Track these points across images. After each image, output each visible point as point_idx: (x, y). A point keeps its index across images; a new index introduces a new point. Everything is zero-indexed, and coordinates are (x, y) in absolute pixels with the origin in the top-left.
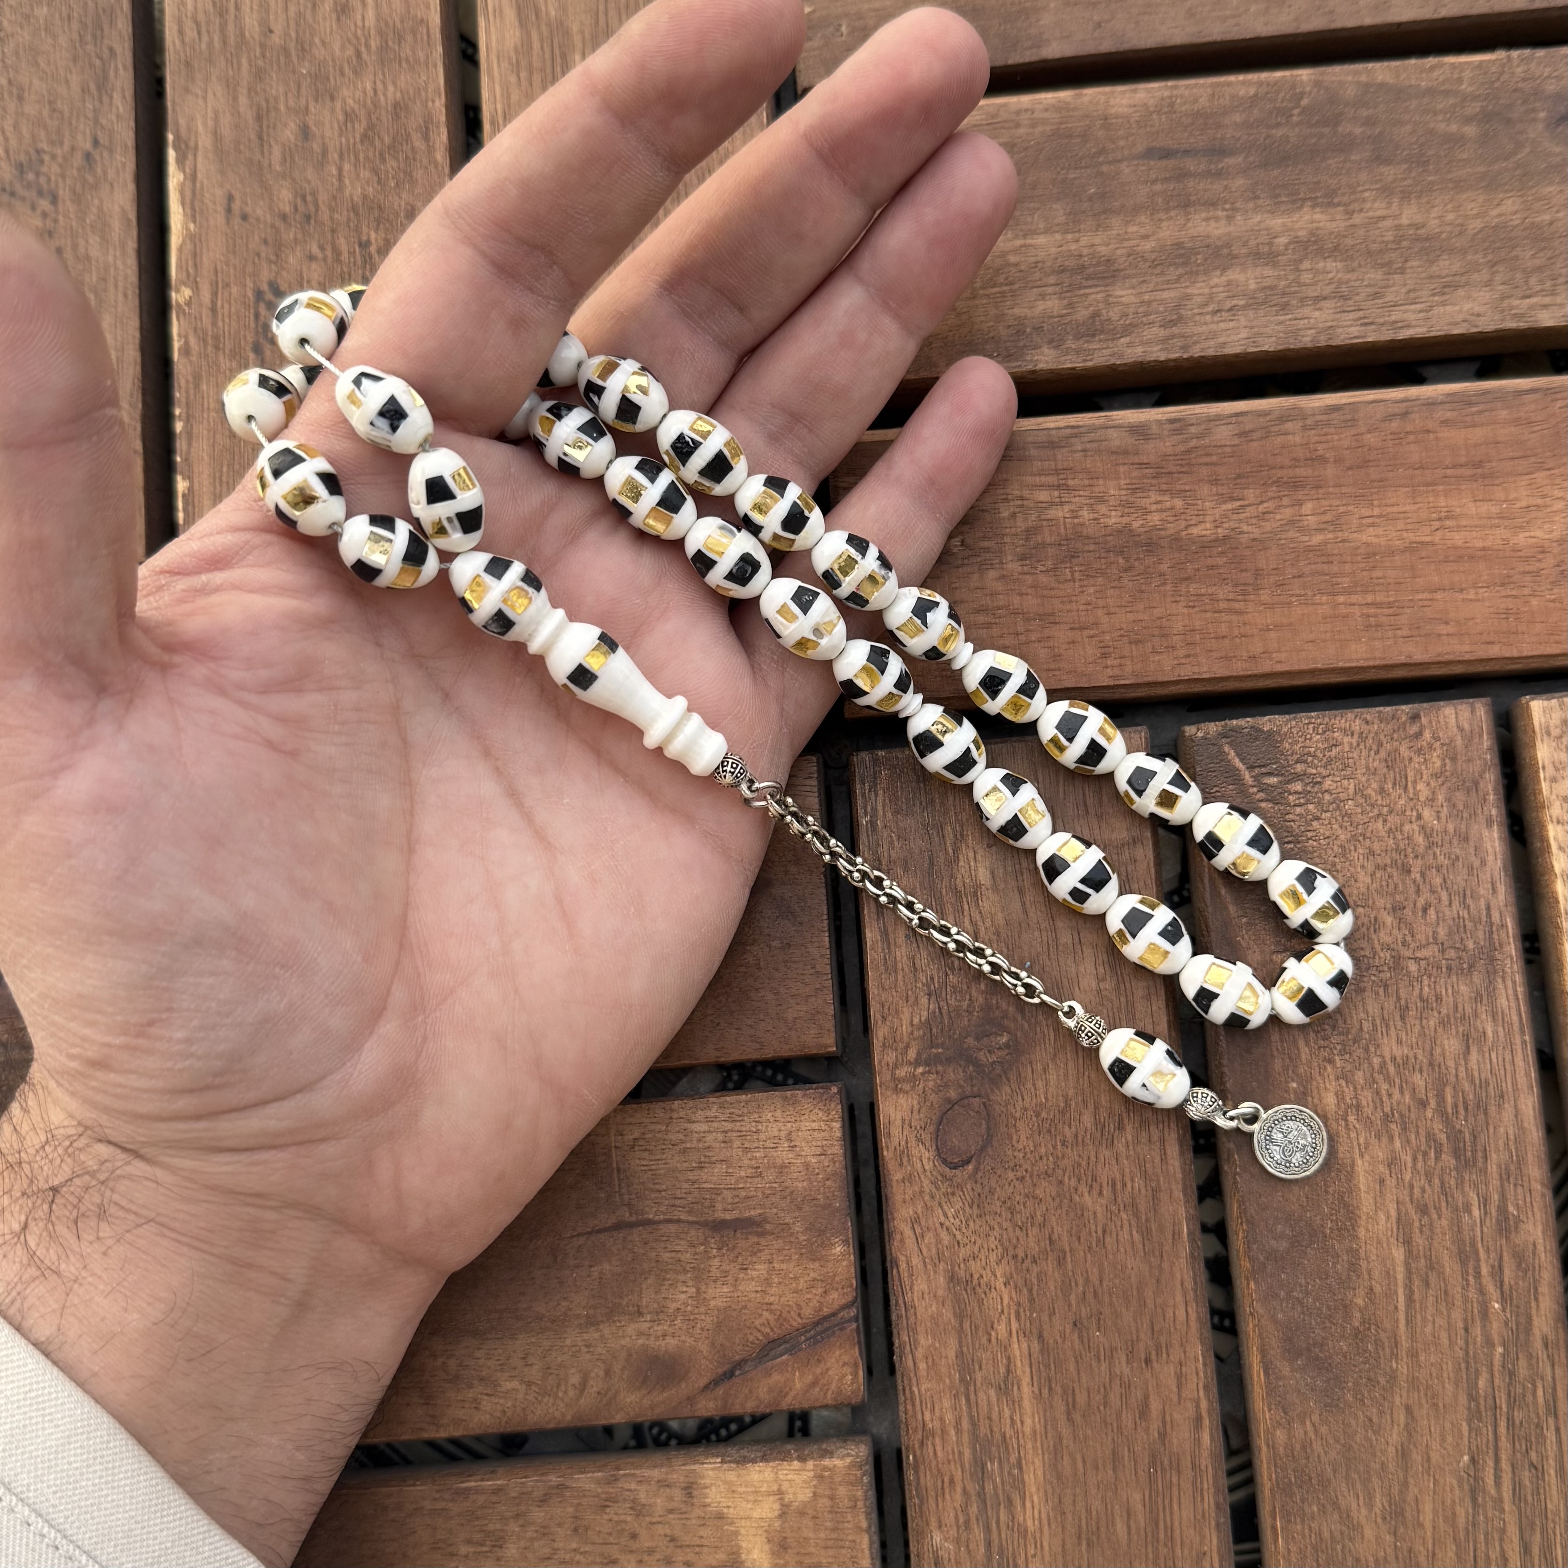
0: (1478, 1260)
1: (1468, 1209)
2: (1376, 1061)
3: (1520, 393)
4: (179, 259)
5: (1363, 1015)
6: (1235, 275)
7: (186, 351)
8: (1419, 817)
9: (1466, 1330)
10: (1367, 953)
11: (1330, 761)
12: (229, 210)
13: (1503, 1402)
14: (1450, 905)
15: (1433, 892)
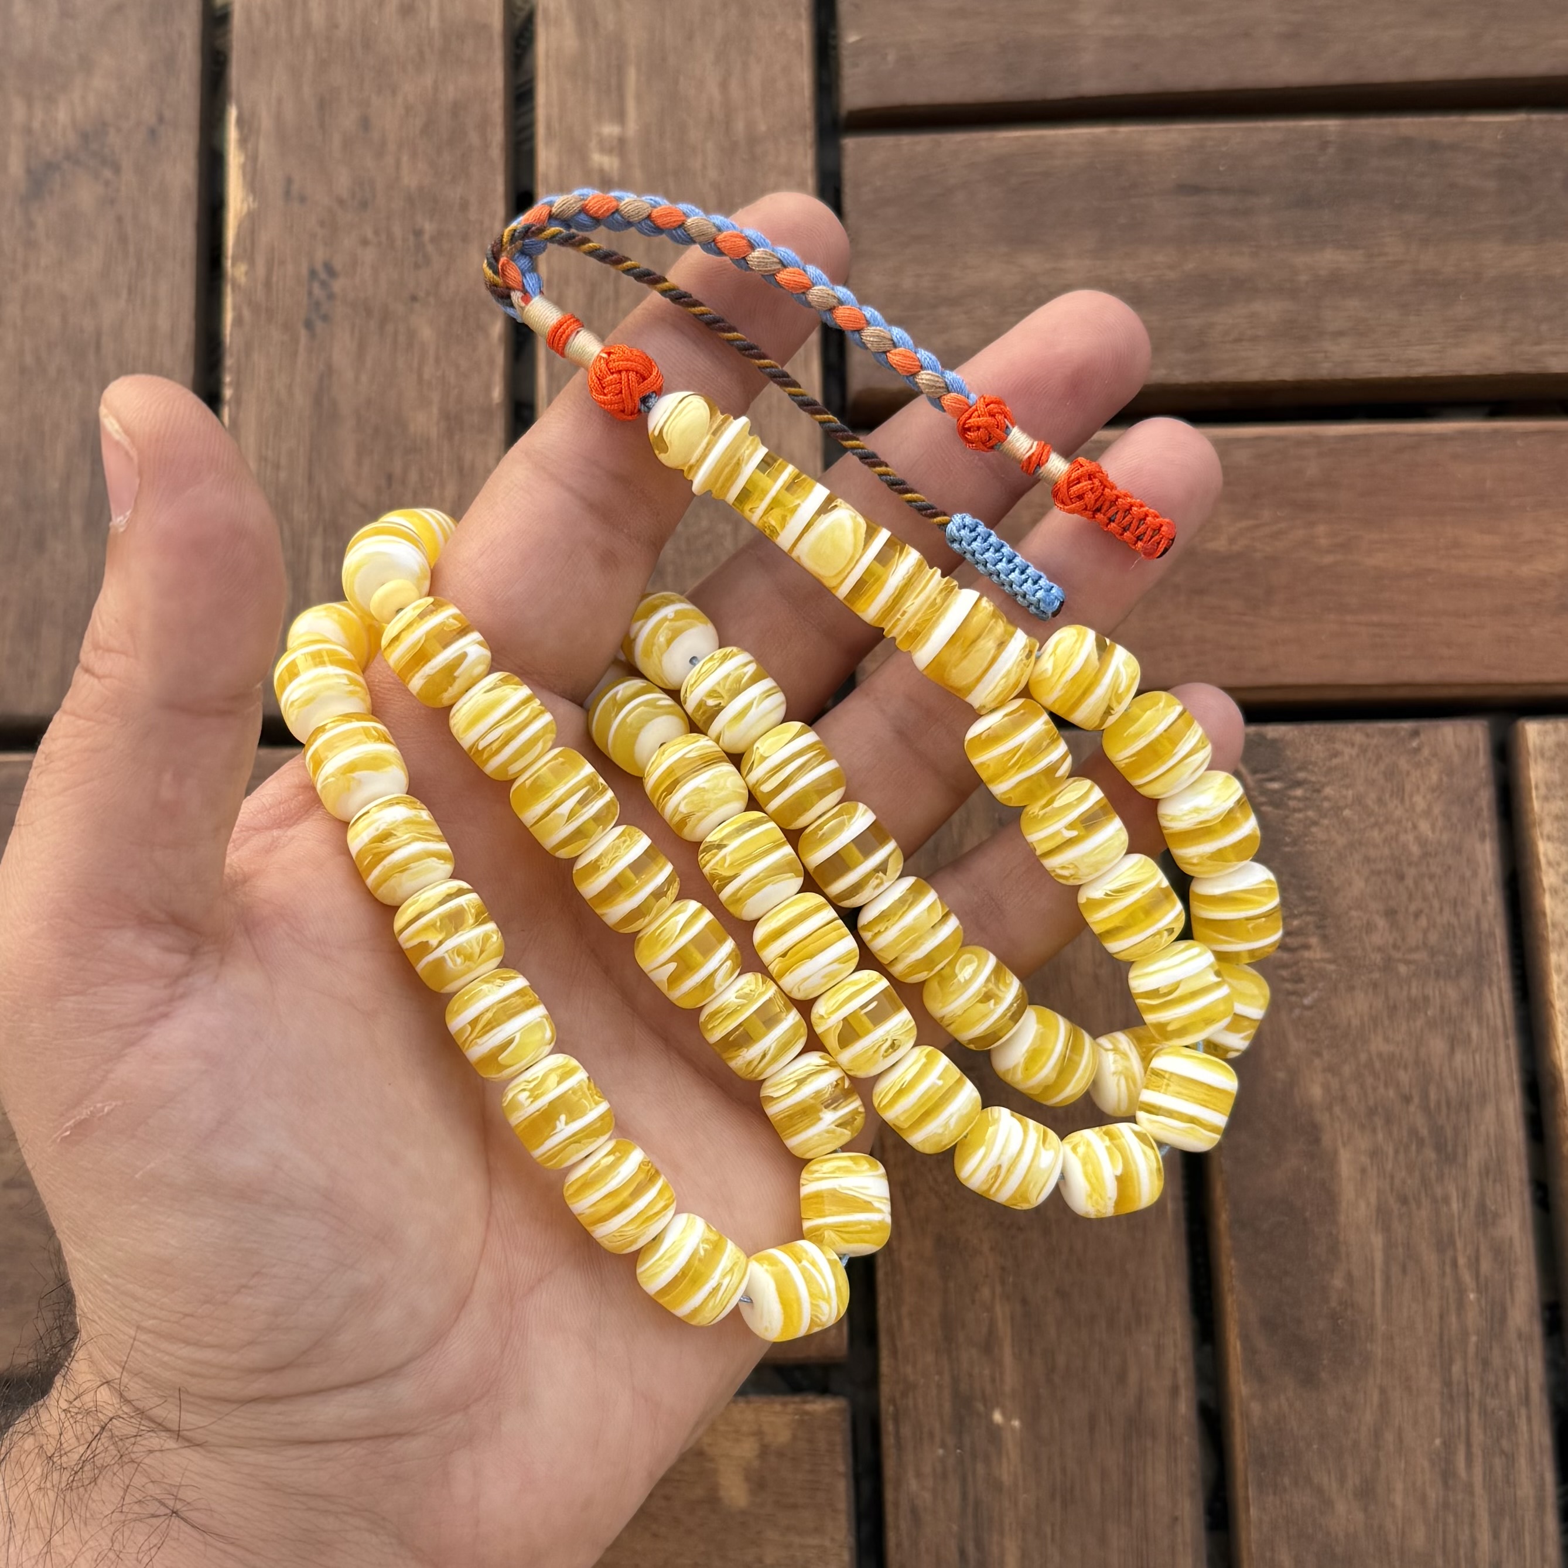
0: (1455, 1250)
1: (1446, 1200)
2: (1363, 1057)
3: (1526, 434)
4: (238, 236)
5: (1351, 1012)
6: (1258, 306)
7: (238, 321)
8: (1415, 827)
9: (1441, 1317)
10: (1359, 952)
11: (1330, 770)
12: (287, 194)
13: (1476, 1388)
14: (1441, 910)
15: (1425, 898)
